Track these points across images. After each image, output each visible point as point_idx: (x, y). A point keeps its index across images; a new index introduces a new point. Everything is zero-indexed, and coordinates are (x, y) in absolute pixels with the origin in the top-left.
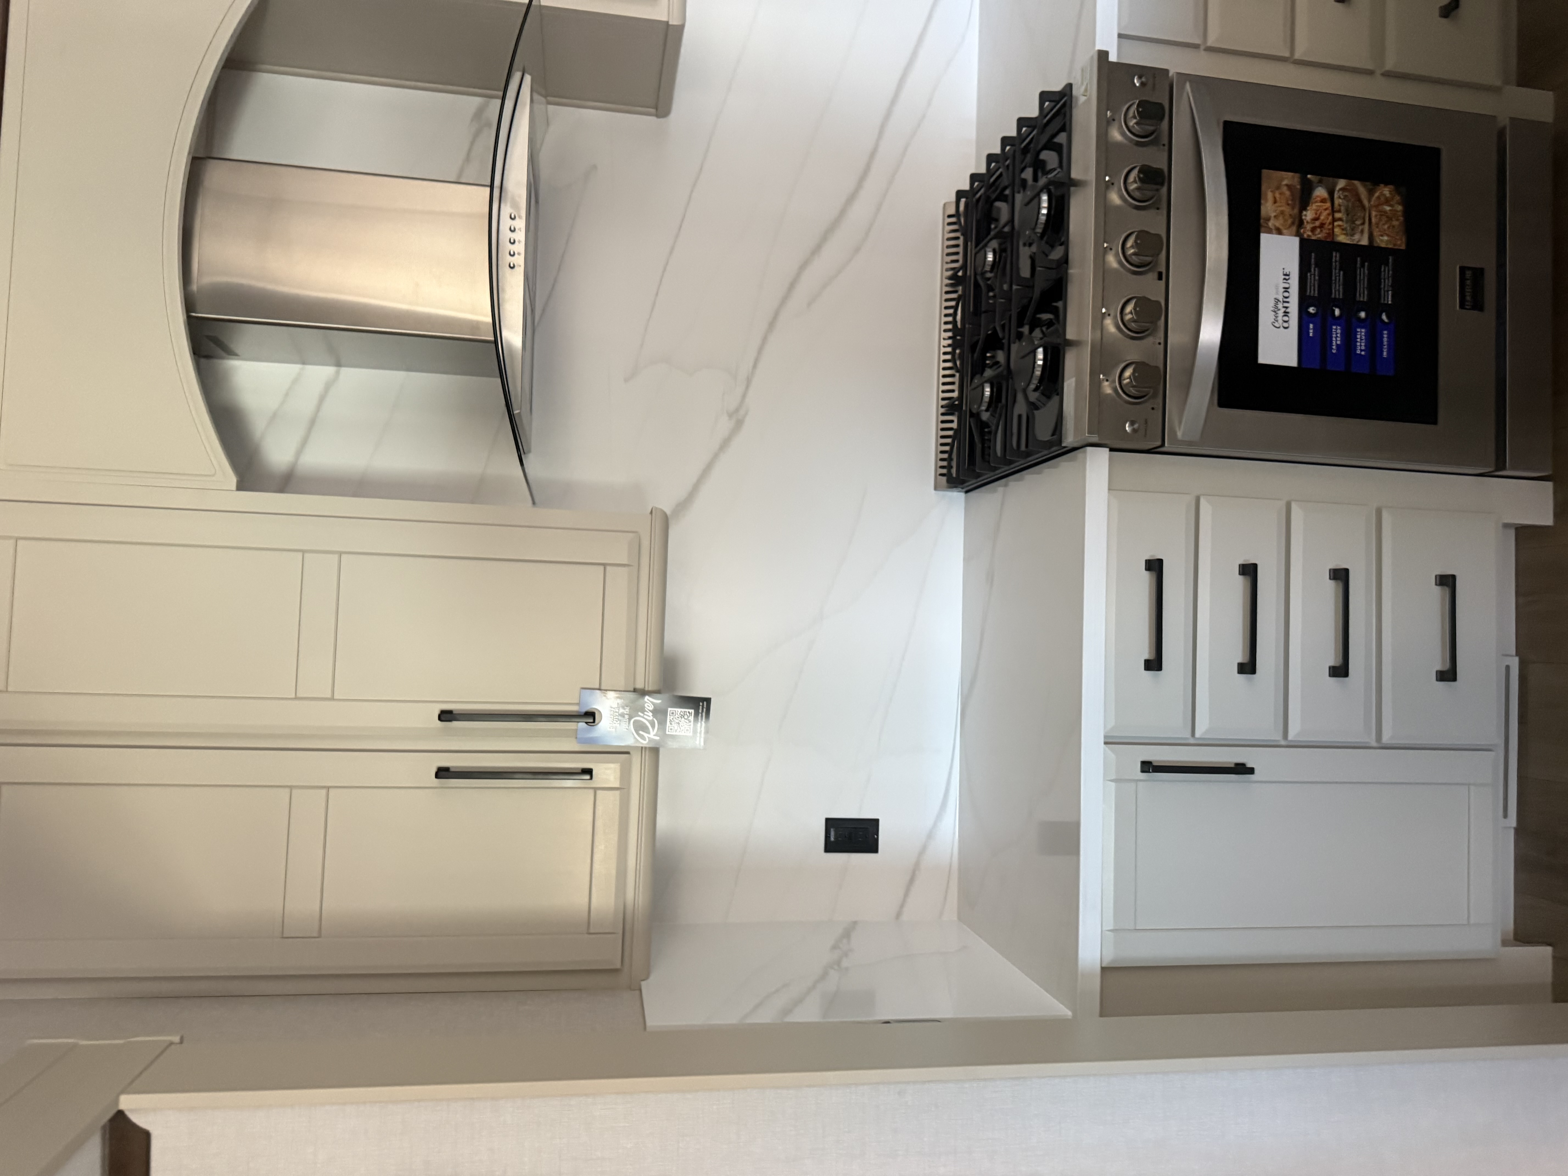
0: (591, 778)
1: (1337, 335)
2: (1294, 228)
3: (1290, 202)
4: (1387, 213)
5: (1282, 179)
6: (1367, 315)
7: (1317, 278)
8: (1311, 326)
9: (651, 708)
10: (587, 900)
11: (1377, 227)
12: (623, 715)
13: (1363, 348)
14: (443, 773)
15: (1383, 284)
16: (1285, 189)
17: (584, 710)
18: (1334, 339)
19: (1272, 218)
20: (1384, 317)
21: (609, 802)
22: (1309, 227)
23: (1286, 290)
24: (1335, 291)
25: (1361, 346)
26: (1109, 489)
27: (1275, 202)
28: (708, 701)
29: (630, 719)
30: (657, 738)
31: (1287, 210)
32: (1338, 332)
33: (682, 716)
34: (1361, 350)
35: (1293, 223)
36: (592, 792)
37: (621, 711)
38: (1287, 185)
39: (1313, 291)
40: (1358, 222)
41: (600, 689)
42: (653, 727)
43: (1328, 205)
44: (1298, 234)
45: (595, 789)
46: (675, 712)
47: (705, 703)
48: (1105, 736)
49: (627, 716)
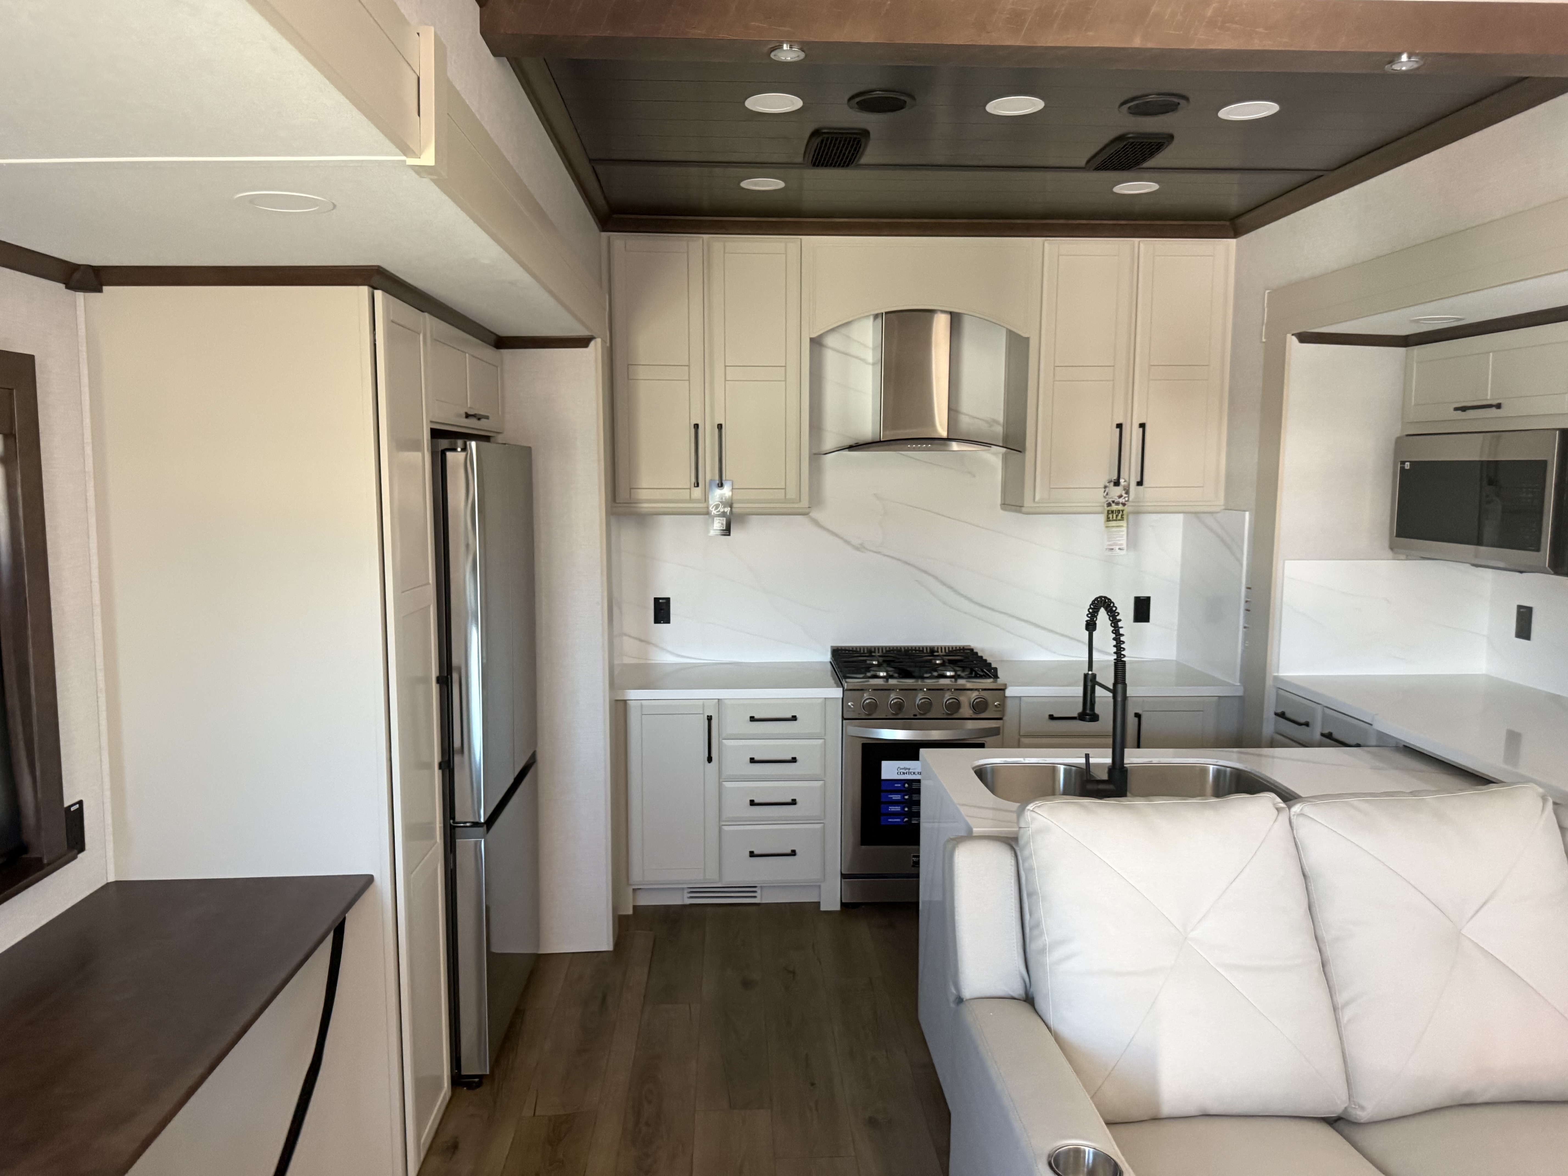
0: (695, 487)
1: (896, 797)
6: (906, 811)
8: (900, 785)
9: (726, 511)
10: (645, 487)
12: (722, 499)
13: (892, 810)
14: (696, 426)
17: (724, 482)
20: (906, 819)
21: (685, 495)
23: (914, 773)
24: (916, 796)
25: (893, 809)
26: (825, 698)
28: (729, 535)
29: (720, 502)
30: (713, 514)
32: (898, 797)
33: (722, 524)
36: (689, 487)
37: (724, 498)
39: (915, 785)
41: (732, 489)
42: (717, 512)
45: (690, 489)
46: (724, 521)
47: (728, 534)
48: (721, 699)
49: (721, 500)
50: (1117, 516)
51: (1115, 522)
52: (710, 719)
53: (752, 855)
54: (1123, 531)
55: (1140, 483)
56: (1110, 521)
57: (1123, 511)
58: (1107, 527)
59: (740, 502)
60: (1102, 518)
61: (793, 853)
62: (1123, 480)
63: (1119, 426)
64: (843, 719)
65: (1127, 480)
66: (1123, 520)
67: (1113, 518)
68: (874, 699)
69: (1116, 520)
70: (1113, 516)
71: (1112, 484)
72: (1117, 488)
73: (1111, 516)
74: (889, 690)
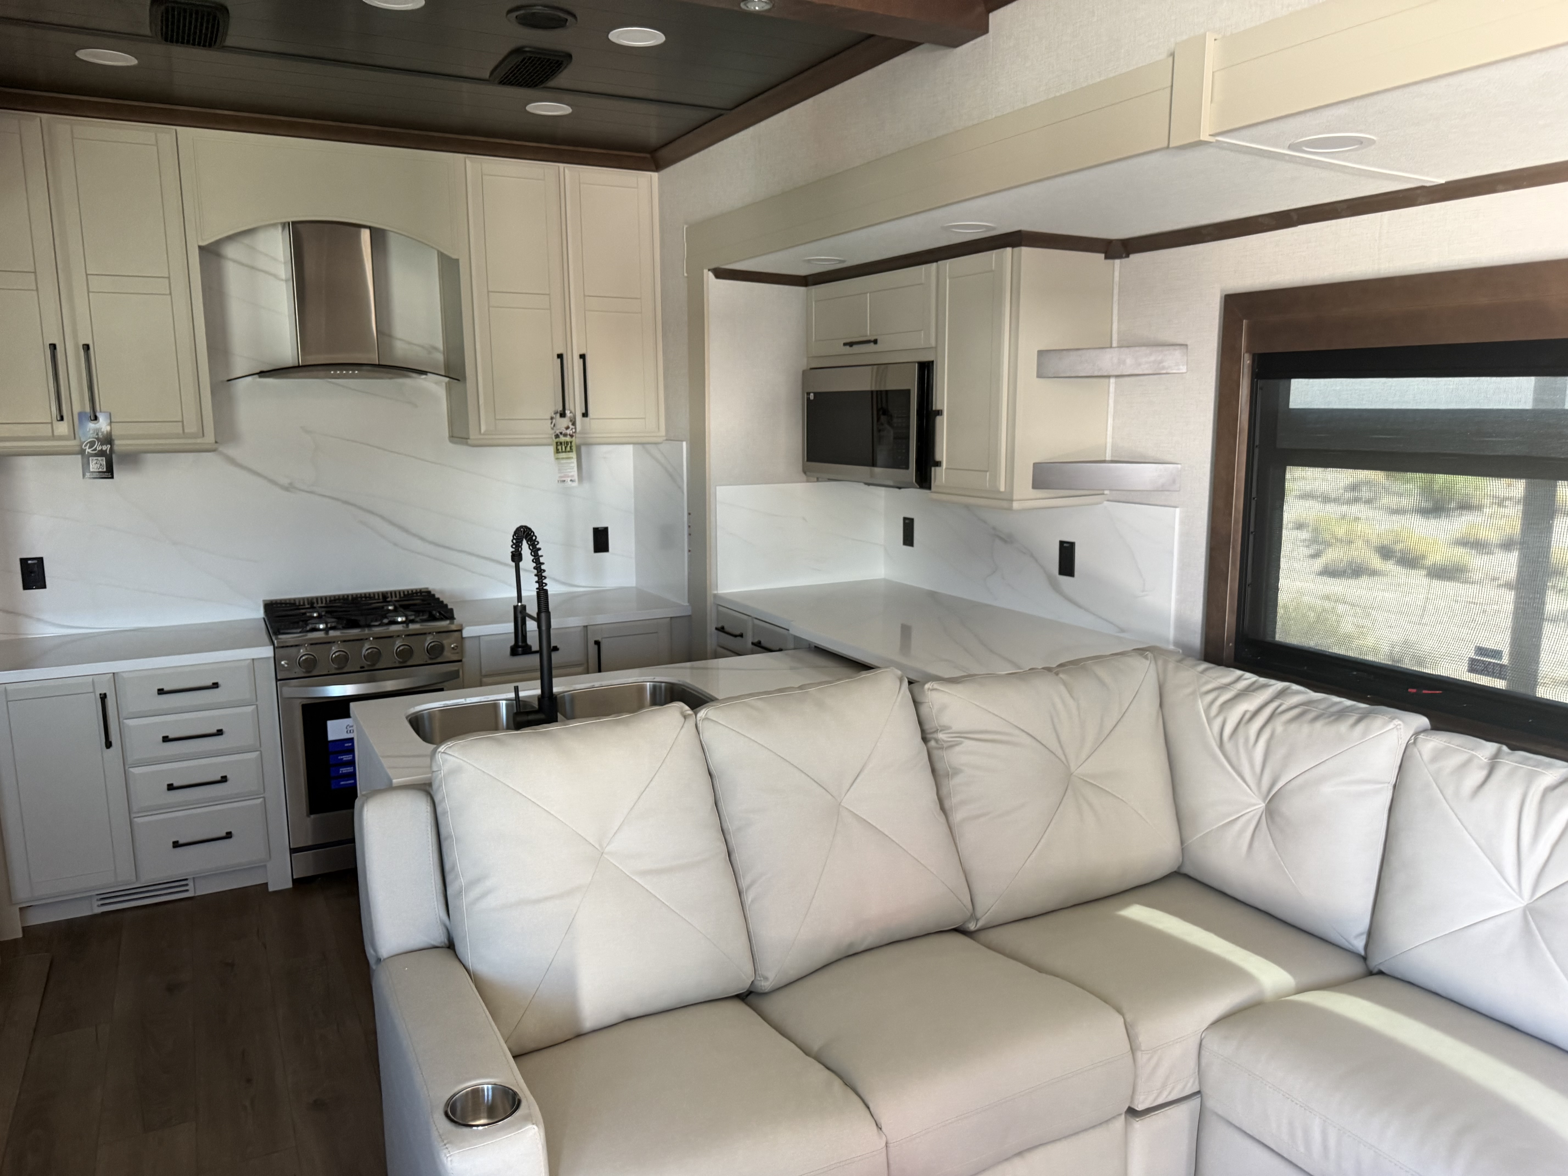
0: (58, 420)
9: (104, 449)
12: (97, 434)
13: (343, 771)
14: (53, 347)
17: (98, 414)
21: (46, 430)
26: (255, 659)
28: (112, 477)
30: (86, 453)
33: (101, 465)
36: (50, 421)
37: (100, 434)
41: (111, 422)
42: (92, 450)
45: (52, 423)
46: (103, 461)
47: (110, 476)
48: (117, 673)
49: (97, 437)
50: (566, 448)
51: (564, 454)
52: (103, 697)
53: (176, 845)
54: (573, 463)
55: (585, 415)
56: (560, 452)
57: (571, 443)
58: (557, 459)
59: (123, 437)
60: (552, 449)
61: (229, 835)
62: (569, 412)
63: (560, 356)
64: (277, 680)
65: (573, 411)
66: (572, 452)
67: (562, 449)
68: (313, 656)
69: (565, 452)
70: (562, 447)
71: (558, 415)
72: (563, 419)
73: (560, 447)
74: (330, 642)
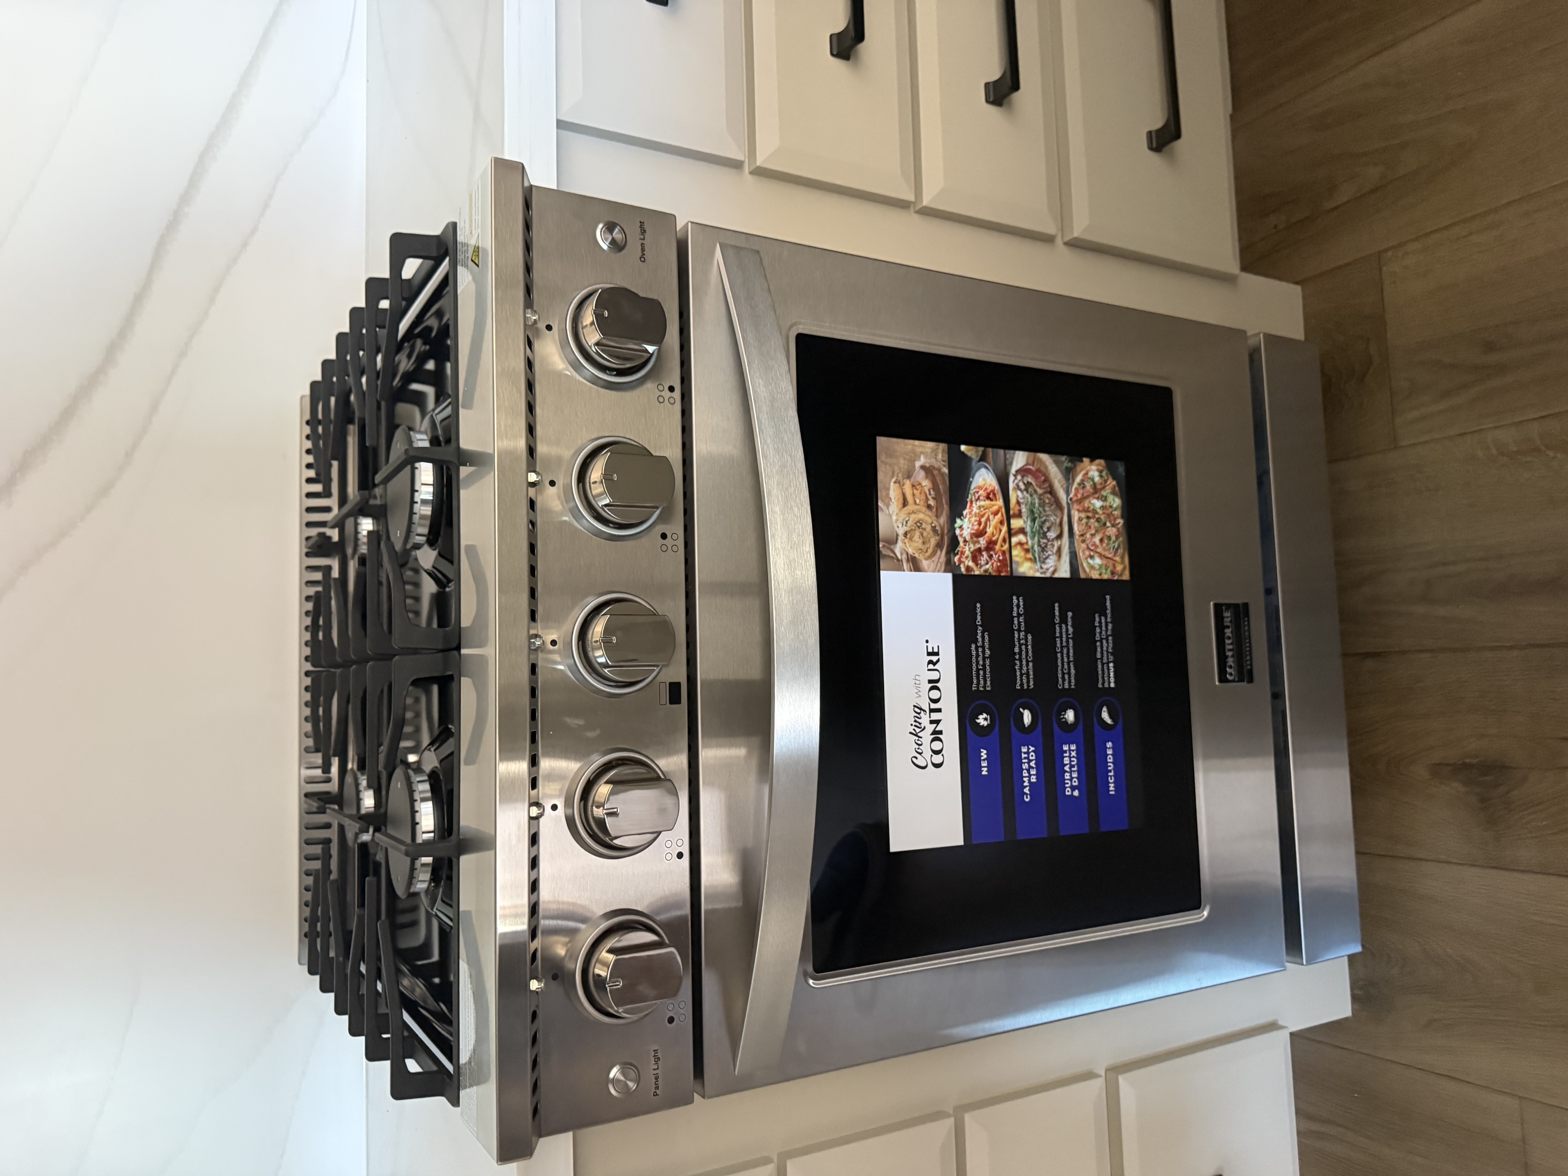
1: (1029, 765)
2: (942, 556)
3: (932, 502)
4: (1097, 513)
5: (915, 456)
6: (1076, 716)
7: (988, 652)
8: (983, 753)
11: (1084, 541)
15: (1099, 649)
16: (920, 476)
18: (1025, 774)
19: (901, 537)
20: (1105, 715)
22: (968, 550)
24: (1022, 675)
25: (1071, 780)
27: (905, 503)
31: (927, 517)
32: (1031, 758)
34: (1073, 788)
35: (939, 545)
38: (923, 467)
39: (983, 682)
40: (1052, 535)
43: (1000, 502)
44: (949, 566)
